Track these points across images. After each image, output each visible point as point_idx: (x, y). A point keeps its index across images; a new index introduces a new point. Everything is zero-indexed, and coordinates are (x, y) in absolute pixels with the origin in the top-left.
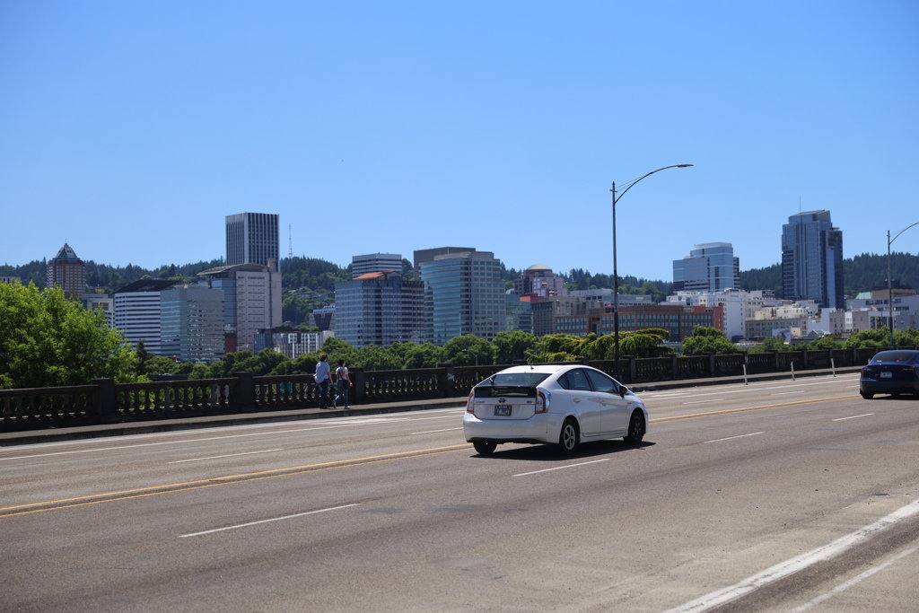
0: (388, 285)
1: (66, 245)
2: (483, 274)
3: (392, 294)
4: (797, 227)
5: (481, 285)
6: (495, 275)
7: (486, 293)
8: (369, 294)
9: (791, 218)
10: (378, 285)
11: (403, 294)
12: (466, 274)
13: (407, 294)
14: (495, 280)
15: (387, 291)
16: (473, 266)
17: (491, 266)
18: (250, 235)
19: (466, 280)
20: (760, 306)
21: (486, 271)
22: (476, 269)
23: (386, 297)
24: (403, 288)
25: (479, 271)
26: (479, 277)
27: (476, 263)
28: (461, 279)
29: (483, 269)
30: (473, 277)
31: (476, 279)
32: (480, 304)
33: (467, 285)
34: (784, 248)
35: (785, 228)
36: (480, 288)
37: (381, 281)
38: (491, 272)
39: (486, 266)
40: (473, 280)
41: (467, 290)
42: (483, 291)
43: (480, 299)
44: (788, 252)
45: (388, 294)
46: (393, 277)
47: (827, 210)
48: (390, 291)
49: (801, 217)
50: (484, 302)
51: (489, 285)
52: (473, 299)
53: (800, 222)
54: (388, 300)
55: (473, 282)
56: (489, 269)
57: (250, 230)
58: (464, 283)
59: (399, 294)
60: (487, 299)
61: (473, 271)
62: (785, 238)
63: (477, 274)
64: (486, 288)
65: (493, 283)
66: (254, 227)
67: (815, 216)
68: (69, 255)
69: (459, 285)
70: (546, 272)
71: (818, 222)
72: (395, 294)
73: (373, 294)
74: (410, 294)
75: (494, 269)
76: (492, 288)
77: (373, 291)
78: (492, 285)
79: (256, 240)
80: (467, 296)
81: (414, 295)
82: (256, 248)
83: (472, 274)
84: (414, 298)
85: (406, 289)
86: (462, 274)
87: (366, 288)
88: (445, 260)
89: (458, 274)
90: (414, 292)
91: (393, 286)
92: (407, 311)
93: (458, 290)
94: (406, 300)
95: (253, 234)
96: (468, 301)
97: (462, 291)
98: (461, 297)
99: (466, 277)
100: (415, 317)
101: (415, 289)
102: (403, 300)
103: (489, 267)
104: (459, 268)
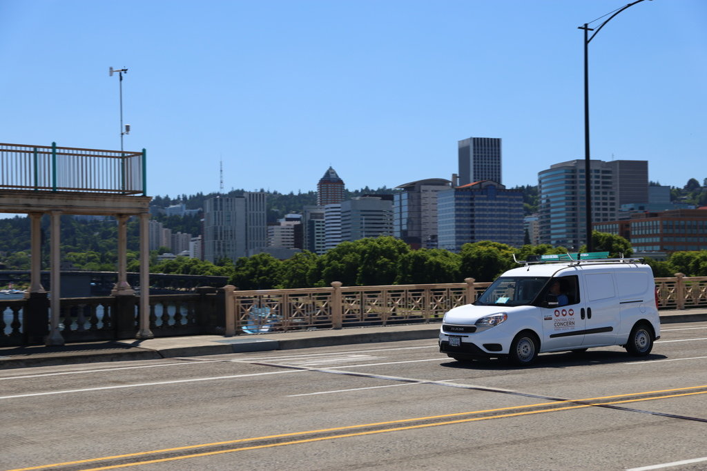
0: (482, 194)
1: (331, 168)
3: (485, 202)
7: (594, 201)
8: (462, 202)
10: (472, 194)
11: (498, 202)
12: (573, 182)
13: (502, 202)
14: (603, 188)
15: (479, 199)
16: (578, 174)
17: (600, 174)
18: (474, 156)
19: (573, 188)
21: (594, 179)
23: (479, 204)
24: (498, 196)
28: (567, 188)
30: (578, 185)
31: (583, 187)
33: (573, 193)
37: (475, 189)
38: (601, 180)
39: (594, 174)
40: (578, 188)
41: (573, 198)
45: (481, 202)
46: (488, 186)
48: (483, 199)
51: (597, 193)
54: (481, 207)
55: (579, 190)
56: (598, 177)
57: (474, 153)
58: (570, 191)
59: (494, 202)
60: (594, 206)
61: (578, 179)
63: (583, 182)
64: (594, 195)
65: (601, 190)
66: (478, 150)
68: (332, 176)
69: (564, 193)
72: (490, 202)
73: (466, 202)
74: (506, 202)
75: (603, 177)
76: (601, 196)
77: (467, 199)
78: (601, 193)
79: (480, 161)
80: (573, 204)
81: (512, 203)
82: (480, 167)
83: (578, 182)
84: (511, 205)
85: (501, 197)
86: (567, 182)
87: (459, 196)
88: (555, 169)
89: (563, 182)
90: (511, 200)
91: (487, 194)
92: (502, 219)
93: (563, 198)
94: (502, 207)
95: (478, 156)
96: (573, 209)
97: (567, 199)
98: (566, 205)
99: (572, 185)
100: (513, 224)
101: (512, 197)
102: (498, 207)
103: (597, 174)
104: (564, 177)
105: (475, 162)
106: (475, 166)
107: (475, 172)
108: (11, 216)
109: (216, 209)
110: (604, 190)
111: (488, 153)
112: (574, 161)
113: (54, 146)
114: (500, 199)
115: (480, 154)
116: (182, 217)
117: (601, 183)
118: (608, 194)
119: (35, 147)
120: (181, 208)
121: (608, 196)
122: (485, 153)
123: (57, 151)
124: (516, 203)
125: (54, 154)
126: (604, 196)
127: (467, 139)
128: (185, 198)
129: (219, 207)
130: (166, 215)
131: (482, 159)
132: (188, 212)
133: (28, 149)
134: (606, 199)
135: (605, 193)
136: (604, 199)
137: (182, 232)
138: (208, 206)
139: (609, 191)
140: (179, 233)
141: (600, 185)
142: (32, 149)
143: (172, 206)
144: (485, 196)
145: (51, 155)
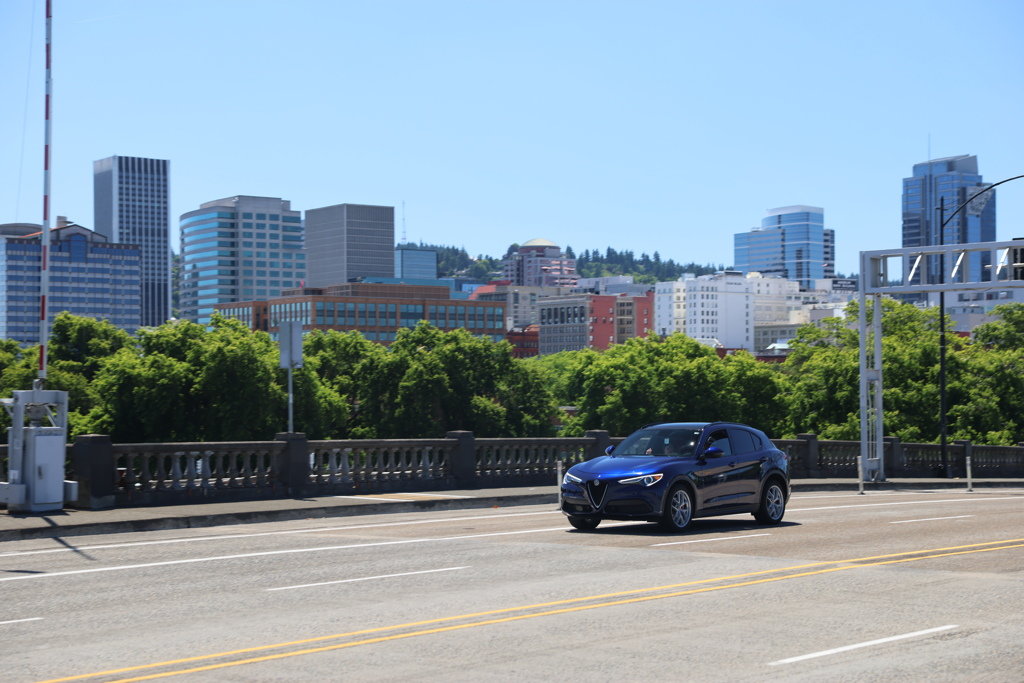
0: (60, 251)
2: (260, 236)
3: (66, 264)
4: (924, 180)
5: (258, 254)
6: (285, 238)
7: (268, 269)
8: (20, 263)
9: (916, 168)
11: (91, 265)
12: (233, 235)
13: (99, 266)
14: (285, 246)
16: (241, 221)
17: (280, 223)
18: (121, 188)
19: (233, 244)
20: (798, 303)
21: (268, 231)
22: (249, 226)
23: (54, 269)
24: (90, 256)
25: (254, 231)
26: (254, 240)
27: (248, 216)
29: (259, 226)
30: (241, 240)
31: (249, 245)
32: (255, 287)
33: (233, 254)
34: (904, 215)
35: (907, 183)
36: (255, 259)
38: (280, 232)
39: (268, 222)
40: (241, 245)
41: (232, 263)
42: (261, 264)
43: (255, 278)
44: (910, 221)
45: (58, 264)
47: (971, 155)
48: (61, 260)
49: (931, 165)
50: (263, 283)
51: (273, 255)
52: (241, 278)
53: (928, 174)
54: (58, 274)
55: (242, 249)
56: (275, 227)
57: (121, 182)
59: (82, 265)
60: (268, 278)
61: (241, 230)
62: (907, 198)
63: (250, 235)
64: (268, 259)
65: (281, 251)
66: (127, 177)
67: (950, 165)
69: (215, 253)
70: (547, 251)
71: (954, 173)
72: (74, 265)
73: (30, 264)
74: (107, 266)
75: (285, 229)
76: (281, 260)
77: (30, 258)
78: (281, 255)
79: (131, 197)
80: (233, 273)
81: (119, 267)
82: (131, 209)
83: (241, 235)
84: (116, 272)
85: (97, 256)
86: (221, 234)
87: (14, 253)
88: (205, 209)
89: (216, 234)
90: (116, 262)
91: (69, 251)
92: (99, 296)
93: (215, 263)
94: (99, 276)
95: (127, 189)
96: (233, 282)
97: (221, 263)
98: (220, 274)
99: (232, 240)
100: (119, 307)
101: (117, 257)
102: (91, 275)
103: (274, 222)
104: (215, 224)
105: (121, 200)
106: (121, 205)
107: (121, 216)
110: (286, 251)
111: (146, 184)
112: (234, 198)
114: (94, 261)
115: (131, 186)
117: (281, 238)
118: (294, 257)
121: (294, 260)
122: (140, 184)
124: (127, 268)
126: (286, 260)
127: (109, 159)
131: (134, 195)
134: (290, 267)
135: (289, 256)
136: (285, 265)
139: (294, 253)
141: (280, 241)
144: (65, 254)
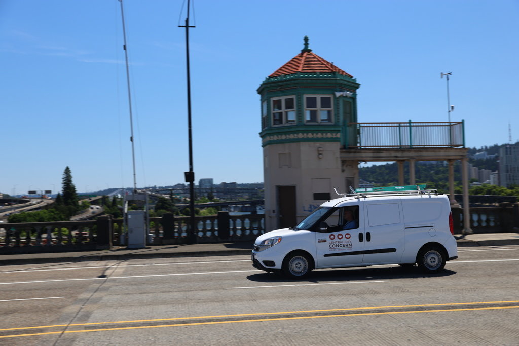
108: (384, 163)
109: (507, 154)
113: (410, 122)
116: (484, 160)
119: (399, 123)
120: (484, 155)
123: (412, 124)
125: (410, 126)
128: (486, 148)
129: (509, 153)
130: (474, 159)
132: (488, 156)
133: (396, 125)
137: (485, 169)
138: (502, 153)
140: (483, 170)
142: (398, 125)
143: (478, 154)
145: (408, 127)
